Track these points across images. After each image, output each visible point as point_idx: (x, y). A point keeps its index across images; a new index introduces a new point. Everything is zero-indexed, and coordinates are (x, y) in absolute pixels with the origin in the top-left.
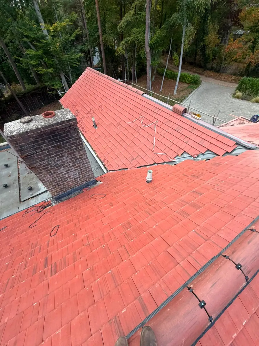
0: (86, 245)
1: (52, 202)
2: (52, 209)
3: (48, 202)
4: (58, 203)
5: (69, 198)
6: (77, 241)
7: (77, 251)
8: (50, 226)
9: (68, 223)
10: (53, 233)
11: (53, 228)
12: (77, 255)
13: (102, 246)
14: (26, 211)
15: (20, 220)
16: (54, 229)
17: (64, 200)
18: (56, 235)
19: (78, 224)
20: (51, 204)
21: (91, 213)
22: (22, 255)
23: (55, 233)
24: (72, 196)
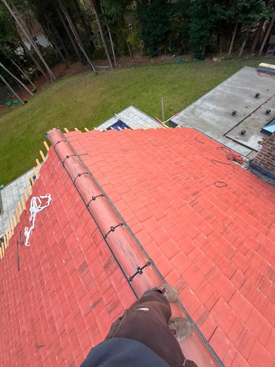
0: (224, 225)
1: (245, 163)
2: (237, 168)
3: (242, 159)
4: (247, 169)
5: (260, 178)
6: (222, 212)
7: (215, 217)
8: (222, 177)
9: (234, 193)
10: (218, 184)
11: (222, 181)
12: (212, 219)
13: (232, 245)
14: (222, 147)
15: (213, 148)
16: (221, 183)
17: (254, 173)
18: (217, 188)
19: (239, 205)
20: (241, 164)
21: (259, 214)
22: (192, 171)
23: (219, 185)
24: (266, 179)
